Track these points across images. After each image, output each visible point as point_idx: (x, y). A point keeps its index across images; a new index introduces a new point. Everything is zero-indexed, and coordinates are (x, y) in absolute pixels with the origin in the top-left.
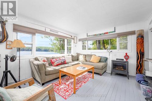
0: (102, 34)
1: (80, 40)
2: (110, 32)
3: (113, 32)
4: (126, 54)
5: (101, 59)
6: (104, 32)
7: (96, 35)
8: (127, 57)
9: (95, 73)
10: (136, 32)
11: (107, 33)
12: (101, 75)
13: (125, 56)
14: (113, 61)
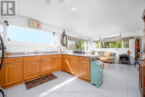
0: (111, 38)
1: (94, 42)
2: (117, 37)
3: (119, 37)
4: (128, 51)
5: (111, 54)
6: (112, 37)
7: (106, 38)
8: (129, 52)
9: (110, 63)
10: (135, 37)
11: (115, 37)
12: (112, 63)
13: (128, 52)
14: (120, 55)
